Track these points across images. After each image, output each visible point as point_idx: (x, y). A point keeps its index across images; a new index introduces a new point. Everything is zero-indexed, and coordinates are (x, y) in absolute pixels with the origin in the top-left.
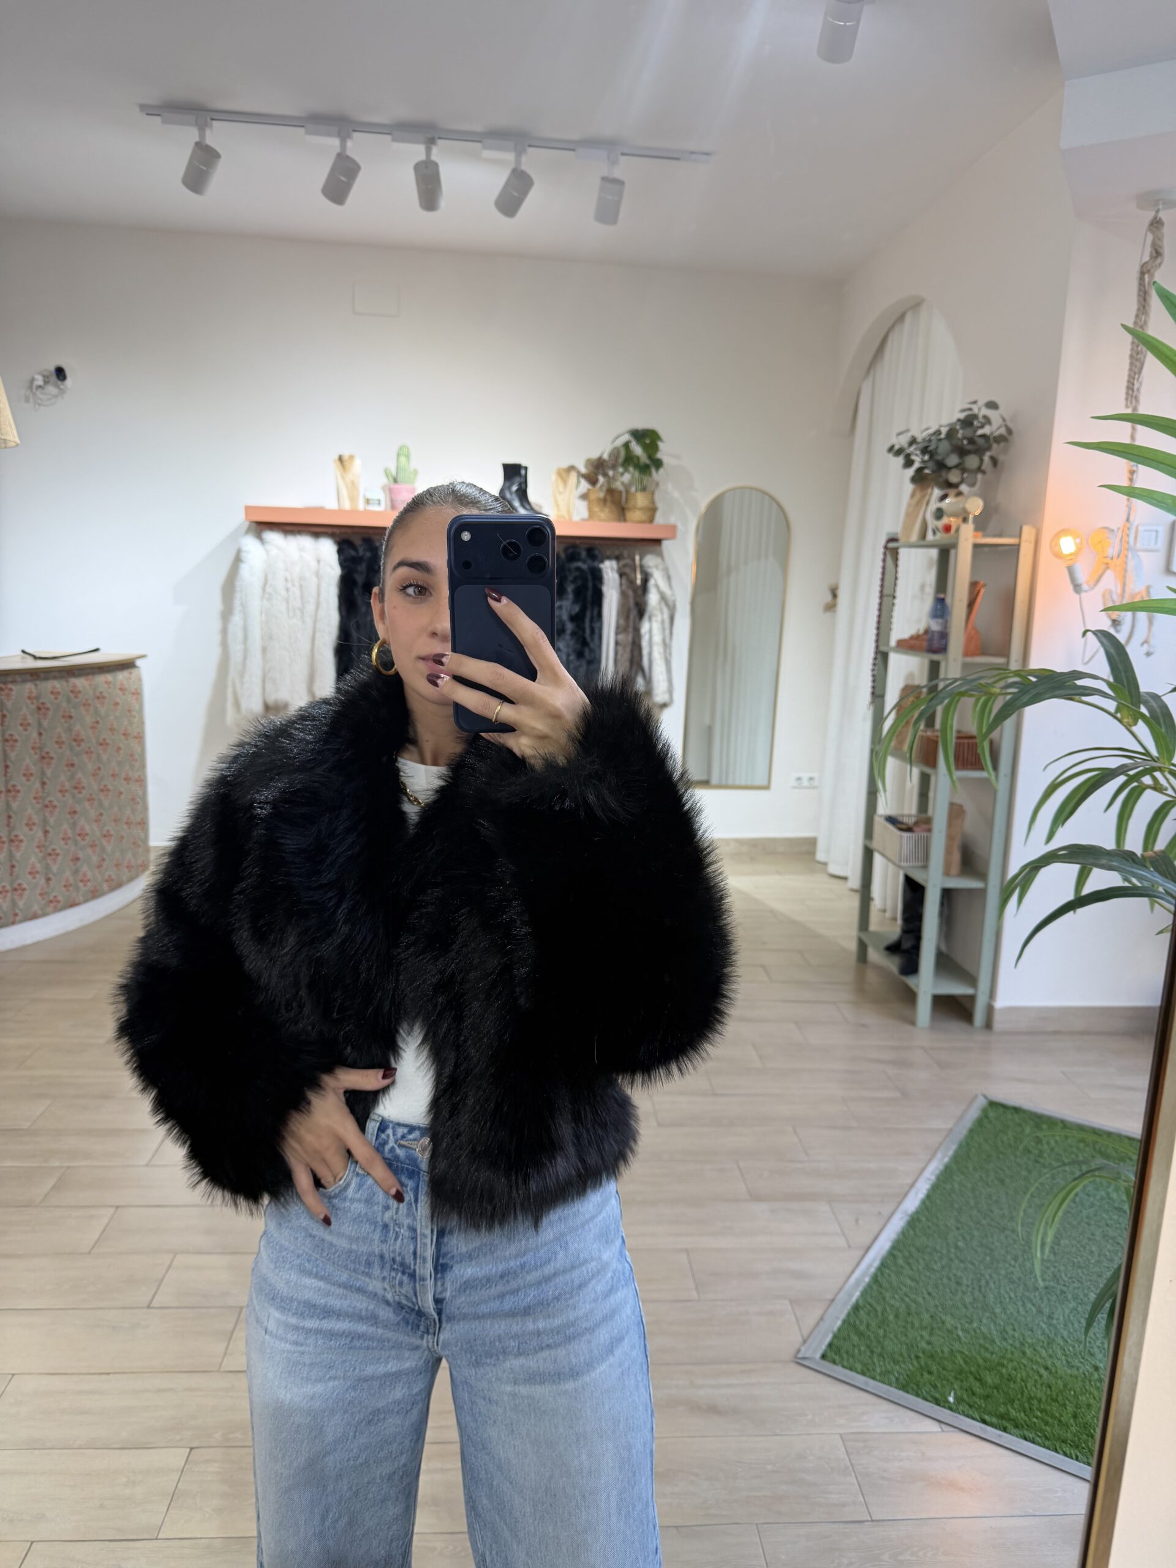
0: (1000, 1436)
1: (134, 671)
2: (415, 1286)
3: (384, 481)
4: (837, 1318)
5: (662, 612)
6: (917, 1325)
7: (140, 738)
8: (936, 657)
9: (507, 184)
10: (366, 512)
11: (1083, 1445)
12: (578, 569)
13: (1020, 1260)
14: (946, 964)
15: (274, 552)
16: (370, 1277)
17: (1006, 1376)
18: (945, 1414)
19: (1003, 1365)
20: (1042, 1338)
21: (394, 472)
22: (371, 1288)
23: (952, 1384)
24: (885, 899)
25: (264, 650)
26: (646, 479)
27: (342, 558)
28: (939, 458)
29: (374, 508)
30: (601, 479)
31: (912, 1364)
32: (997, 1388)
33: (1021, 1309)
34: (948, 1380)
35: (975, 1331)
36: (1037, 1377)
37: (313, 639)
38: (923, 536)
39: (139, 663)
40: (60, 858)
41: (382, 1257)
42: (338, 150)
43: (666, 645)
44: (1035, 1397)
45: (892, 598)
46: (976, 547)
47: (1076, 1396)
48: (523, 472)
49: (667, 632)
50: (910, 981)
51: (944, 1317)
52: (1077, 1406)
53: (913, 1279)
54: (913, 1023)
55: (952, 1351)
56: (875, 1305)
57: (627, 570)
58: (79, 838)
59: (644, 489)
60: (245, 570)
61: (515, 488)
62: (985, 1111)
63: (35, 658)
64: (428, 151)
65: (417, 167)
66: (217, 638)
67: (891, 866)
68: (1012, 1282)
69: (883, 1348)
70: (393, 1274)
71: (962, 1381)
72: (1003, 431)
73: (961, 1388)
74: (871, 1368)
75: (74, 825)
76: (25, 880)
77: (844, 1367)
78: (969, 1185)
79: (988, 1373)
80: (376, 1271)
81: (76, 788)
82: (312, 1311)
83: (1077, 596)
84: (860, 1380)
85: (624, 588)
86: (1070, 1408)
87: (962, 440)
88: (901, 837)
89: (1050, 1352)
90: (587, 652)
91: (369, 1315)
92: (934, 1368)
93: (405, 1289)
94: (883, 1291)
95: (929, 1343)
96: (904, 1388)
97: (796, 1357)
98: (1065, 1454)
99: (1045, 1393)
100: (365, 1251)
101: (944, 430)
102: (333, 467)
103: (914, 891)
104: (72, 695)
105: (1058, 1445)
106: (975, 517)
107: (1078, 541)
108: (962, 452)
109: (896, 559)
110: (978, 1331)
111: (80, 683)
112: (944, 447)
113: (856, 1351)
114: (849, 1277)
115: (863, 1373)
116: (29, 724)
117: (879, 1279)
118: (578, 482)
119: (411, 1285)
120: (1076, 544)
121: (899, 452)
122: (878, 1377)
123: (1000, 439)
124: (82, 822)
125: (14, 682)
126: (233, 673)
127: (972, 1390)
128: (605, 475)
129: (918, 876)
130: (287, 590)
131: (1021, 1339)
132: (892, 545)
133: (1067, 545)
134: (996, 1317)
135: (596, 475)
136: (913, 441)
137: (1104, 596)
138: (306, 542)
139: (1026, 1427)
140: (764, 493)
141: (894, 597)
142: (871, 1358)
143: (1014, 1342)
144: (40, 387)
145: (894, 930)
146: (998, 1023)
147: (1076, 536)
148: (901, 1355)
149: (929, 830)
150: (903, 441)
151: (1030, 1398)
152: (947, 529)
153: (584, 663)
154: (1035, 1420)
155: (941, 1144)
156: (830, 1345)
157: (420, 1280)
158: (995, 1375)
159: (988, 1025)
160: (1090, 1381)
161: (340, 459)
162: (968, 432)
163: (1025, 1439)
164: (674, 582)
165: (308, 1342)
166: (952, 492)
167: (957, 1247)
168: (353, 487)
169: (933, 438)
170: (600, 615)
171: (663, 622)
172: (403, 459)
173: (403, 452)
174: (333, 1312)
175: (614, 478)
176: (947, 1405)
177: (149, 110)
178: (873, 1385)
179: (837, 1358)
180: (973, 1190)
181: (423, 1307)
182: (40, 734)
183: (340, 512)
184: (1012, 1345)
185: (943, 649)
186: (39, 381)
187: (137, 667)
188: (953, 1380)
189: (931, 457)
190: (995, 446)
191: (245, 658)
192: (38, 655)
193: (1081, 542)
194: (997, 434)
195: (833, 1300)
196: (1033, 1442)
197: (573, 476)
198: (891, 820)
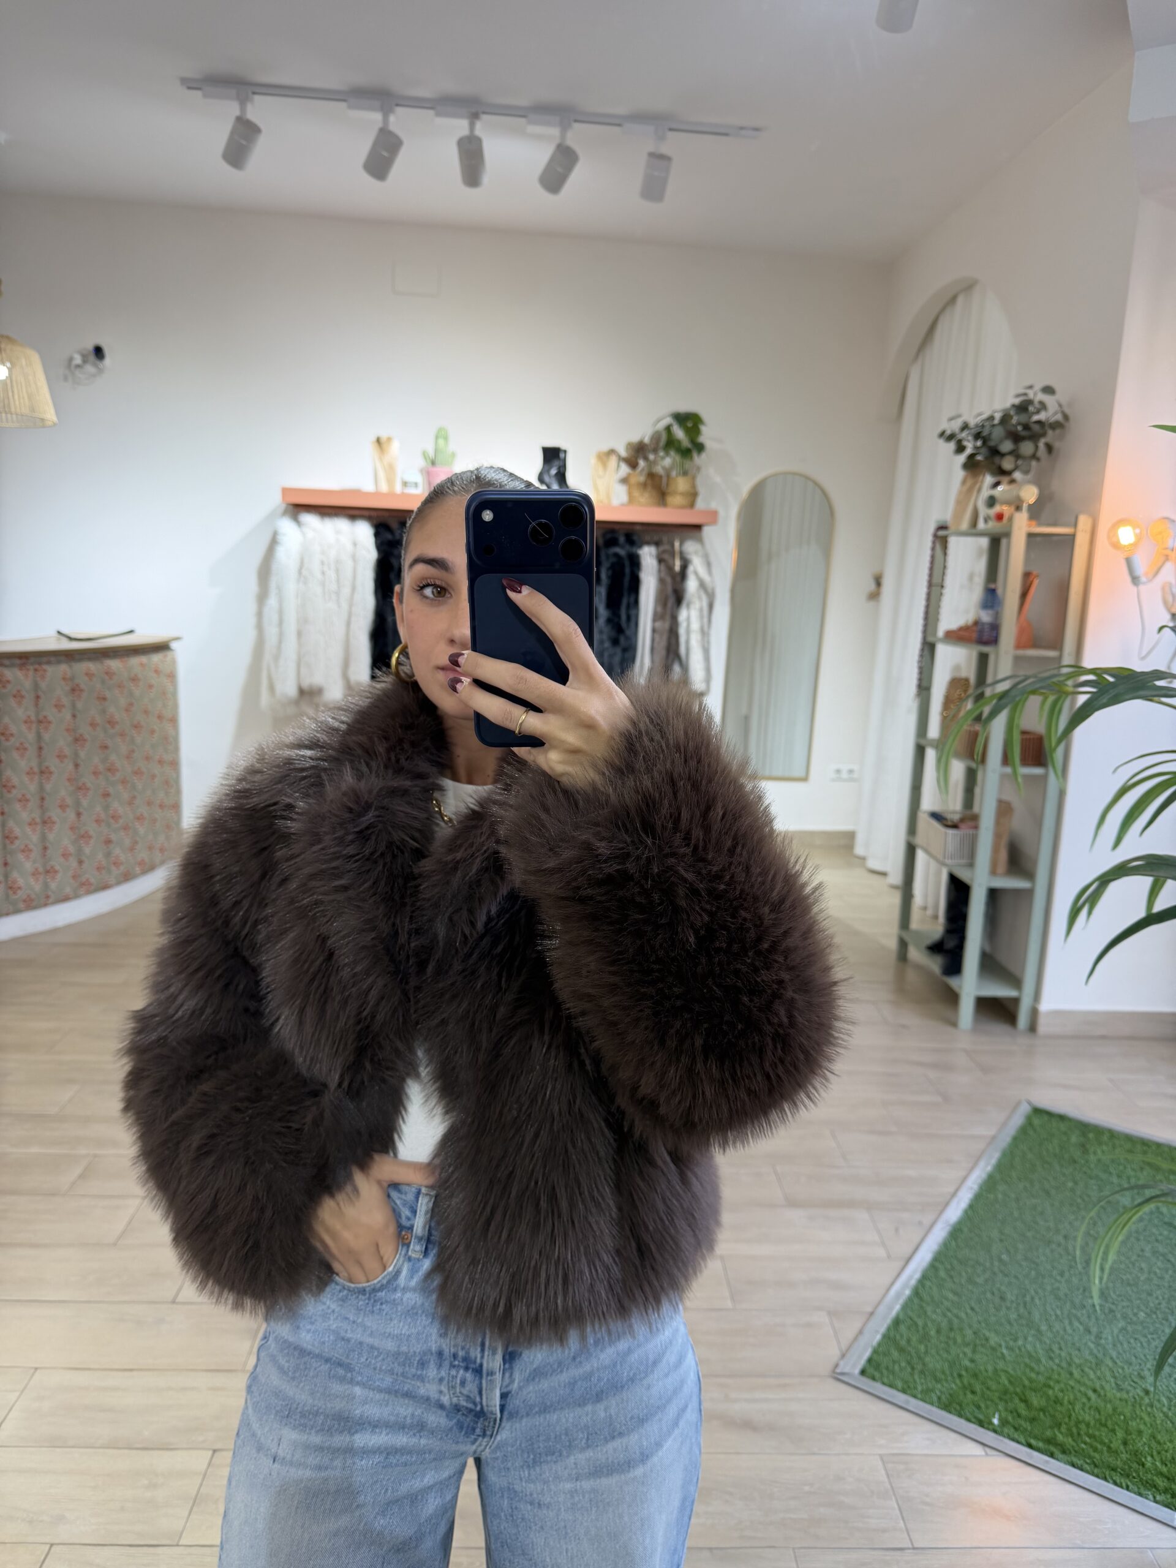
0: (1047, 1462)
1: (169, 653)
2: (481, 1383)
3: (421, 463)
4: (877, 1332)
5: (700, 598)
6: (959, 1340)
7: (174, 721)
8: (985, 649)
9: (552, 160)
10: (403, 495)
11: (1134, 1475)
12: (616, 555)
13: (1067, 1274)
14: (990, 965)
15: (310, 534)
16: (423, 1381)
17: (1053, 1398)
18: (989, 1437)
19: (1049, 1387)
20: (1090, 1358)
21: (431, 454)
22: (422, 1391)
23: (996, 1404)
24: (926, 896)
25: (299, 634)
26: (688, 464)
27: (379, 542)
28: (992, 444)
29: (412, 491)
30: (642, 463)
31: (955, 1383)
32: (1043, 1410)
33: (1068, 1328)
34: (992, 1401)
35: (1019, 1349)
36: (1084, 1400)
37: (348, 624)
38: (974, 523)
39: (174, 645)
40: (92, 841)
41: (440, 1354)
42: (380, 125)
43: (705, 633)
44: (1083, 1421)
45: (939, 588)
46: (1031, 536)
47: (1126, 1421)
48: (562, 455)
49: (706, 620)
50: (953, 982)
51: (987, 1334)
52: (1128, 1432)
53: (955, 1293)
54: (954, 1024)
55: (996, 1371)
56: (916, 1319)
57: (666, 556)
58: (112, 821)
59: (685, 473)
60: (281, 553)
61: (554, 471)
62: (1029, 1121)
63: (70, 639)
64: (472, 126)
65: (461, 143)
66: (252, 620)
67: (933, 864)
68: (1058, 1298)
69: (924, 1364)
70: (453, 1372)
71: (1006, 1402)
72: (1059, 417)
73: (1006, 1410)
74: (912, 1386)
75: (106, 808)
76: (57, 862)
77: (884, 1384)
78: (1013, 1196)
79: (1033, 1394)
80: (432, 1372)
81: (109, 770)
82: (342, 1424)
83: (1135, 589)
84: (901, 1398)
85: (663, 574)
86: (1120, 1434)
87: (1016, 426)
88: (946, 833)
89: (1099, 1373)
90: (622, 639)
91: (415, 1423)
92: (978, 1387)
93: (467, 1388)
94: (924, 1305)
95: (972, 1361)
96: (946, 1407)
97: (834, 1372)
98: (1115, 1483)
99: (1094, 1419)
100: (418, 1351)
101: (998, 416)
102: (370, 449)
103: (959, 891)
104: (107, 677)
105: (1107, 1473)
106: (1030, 506)
107: (1138, 531)
108: (1017, 438)
109: (945, 547)
110: (1023, 1349)
111: (114, 664)
112: (998, 433)
113: (897, 1367)
114: (888, 1290)
115: (904, 1391)
116: (63, 706)
117: (920, 1291)
118: (618, 466)
119: (477, 1382)
120: (1136, 535)
121: (951, 437)
122: (919, 1396)
123: (1056, 426)
124: (115, 805)
125: (49, 663)
126: (268, 657)
127: (1017, 1411)
128: (646, 459)
129: (963, 875)
130: (323, 573)
131: (1068, 1359)
132: (941, 533)
133: (1126, 535)
134: (1042, 1335)
135: (636, 458)
136: (965, 427)
137: (1163, 589)
138: (342, 525)
139: (1073, 1452)
140: (807, 478)
141: (942, 587)
142: (912, 1374)
143: (1061, 1361)
144: (78, 366)
145: (937, 929)
146: (1043, 1027)
147: (1135, 526)
148: (943, 1372)
149: (976, 827)
150: (956, 426)
151: (1078, 1422)
152: (1000, 517)
153: (618, 651)
154: (1083, 1446)
155: (983, 1152)
156: (870, 1360)
157: (488, 1375)
158: (1042, 1397)
159: (1033, 1028)
160: (1140, 1406)
161: (378, 441)
162: (1023, 418)
163: (1073, 1465)
164: (714, 570)
165: (335, 1463)
166: (1005, 479)
167: (1001, 1260)
168: (390, 469)
169: (986, 424)
170: (636, 602)
171: (701, 610)
172: (441, 442)
173: (441, 435)
174: (369, 1423)
175: (655, 462)
176: (990, 1427)
177: (190, 84)
178: (913, 1403)
179: (877, 1375)
180: (1017, 1200)
181: (487, 1406)
182: (74, 716)
183: (377, 494)
184: (1058, 1365)
185: (994, 641)
186: (78, 360)
187: (172, 650)
188: (997, 1401)
189: (984, 443)
190: (1050, 432)
191: (280, 642)
192: (73, 636)
193: (1141, 532)
194: (1053, 420)
195: (872, 1314)
196: (1082, 1469)
197: (613, 461)
198: (936, 816)
